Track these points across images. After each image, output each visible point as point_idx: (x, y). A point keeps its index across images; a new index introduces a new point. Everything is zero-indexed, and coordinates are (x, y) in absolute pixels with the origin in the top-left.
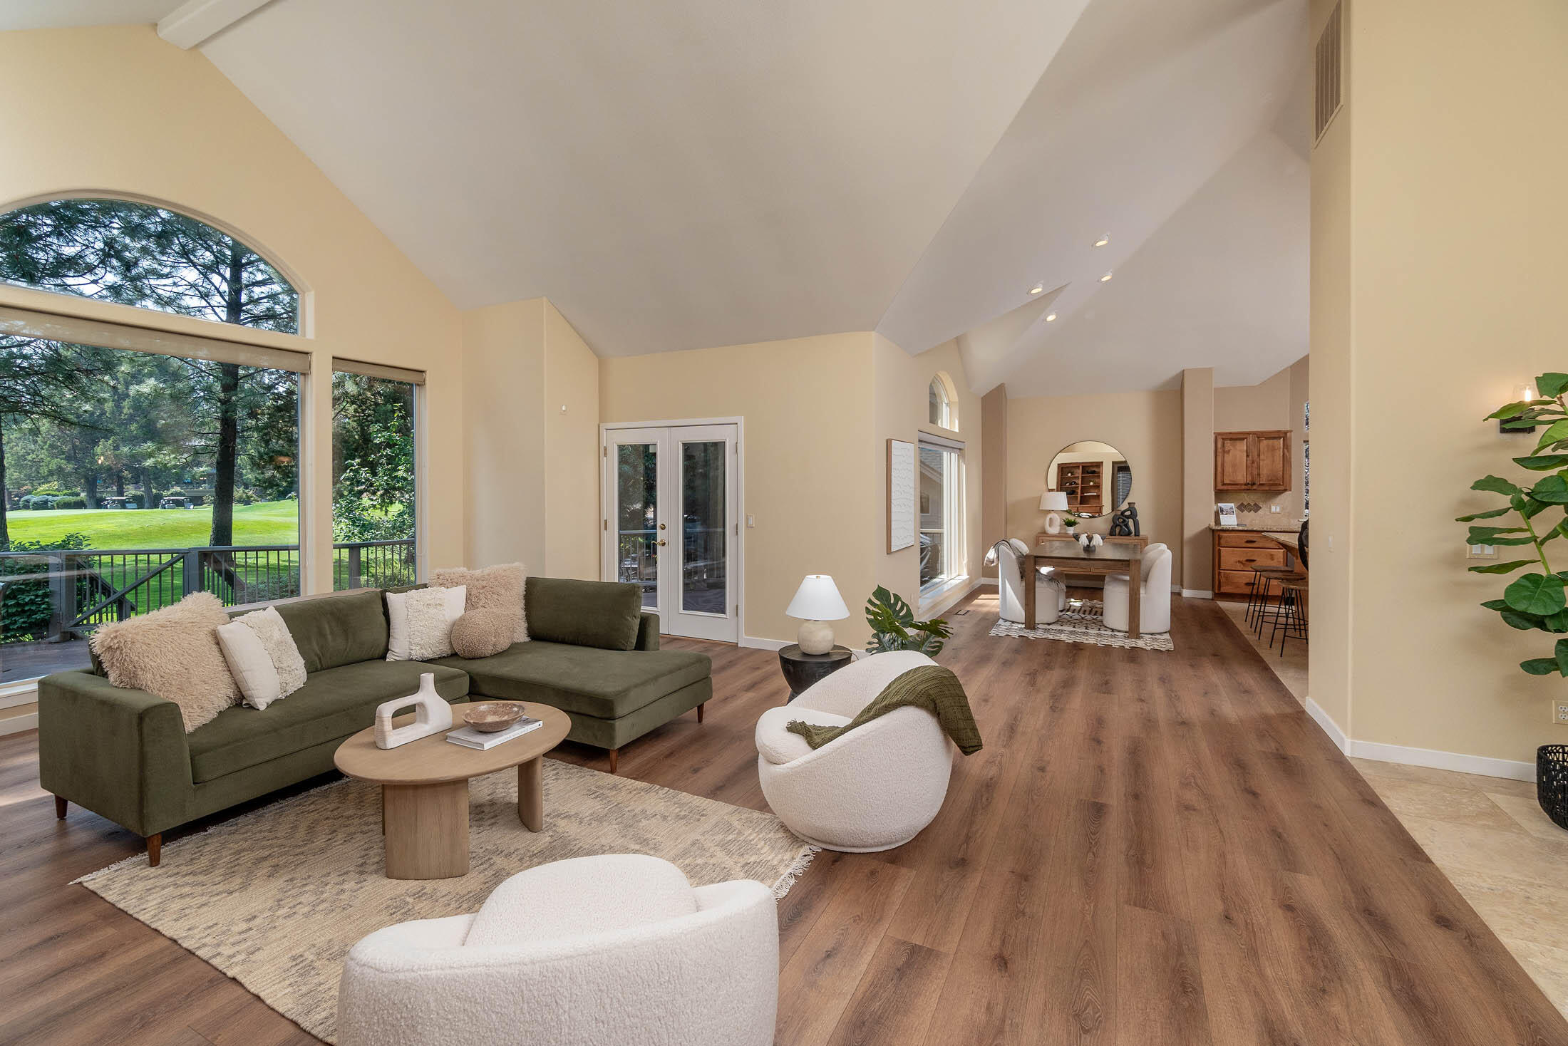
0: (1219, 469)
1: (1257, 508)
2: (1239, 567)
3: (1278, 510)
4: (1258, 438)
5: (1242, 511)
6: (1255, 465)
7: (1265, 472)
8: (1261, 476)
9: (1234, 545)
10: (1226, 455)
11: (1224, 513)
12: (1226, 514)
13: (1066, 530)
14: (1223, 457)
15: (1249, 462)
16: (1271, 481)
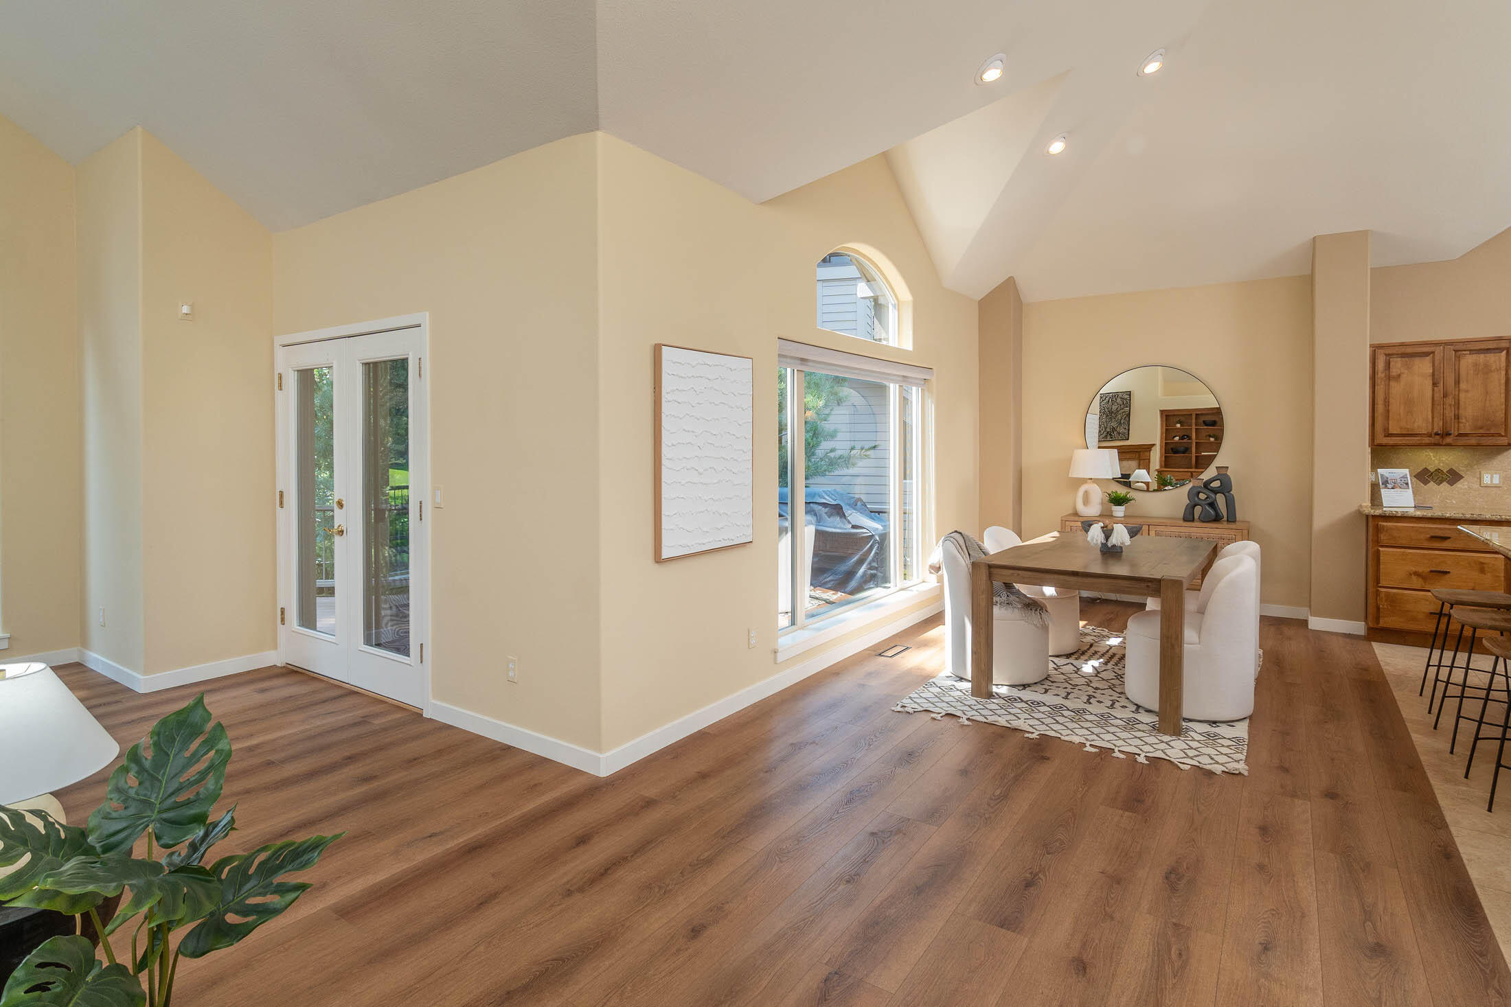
0: (1380, 408)
1: (1453, 477)
2: (1416, 582)
3: (1496, 480)
4: (1456, 352)
5: (1426, 482)
6: (1450, 400)
7: (1469, 411)
8: (1463, 421)
9: (1404, 542)
10: (1393, 384)
11: (1389, 486)
12: (1393, 488)
13: (1112, 511)
14: (1388, 386)
15: (1438, 396)
16: (1481, 428)
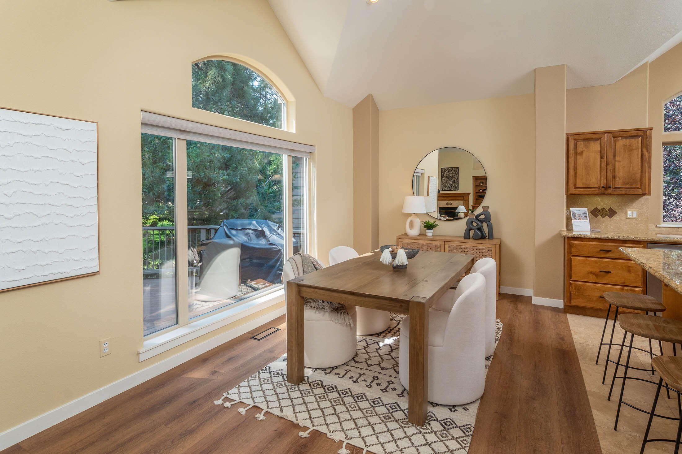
0: (572, 172)
1: (612, 213)
2: (592, 278)
3: (635, 215)
4: (613, 137)
5: (596, 216)
6: (610, 167)
7: (621, 173)
8: (617, 179)
9: (585, 253)
10: (578, 157)
11: (577, 218)
12: (579, 220)
13: (426, 233)
14: (576, 159)
15: (604, 165)
16: (628, 183)
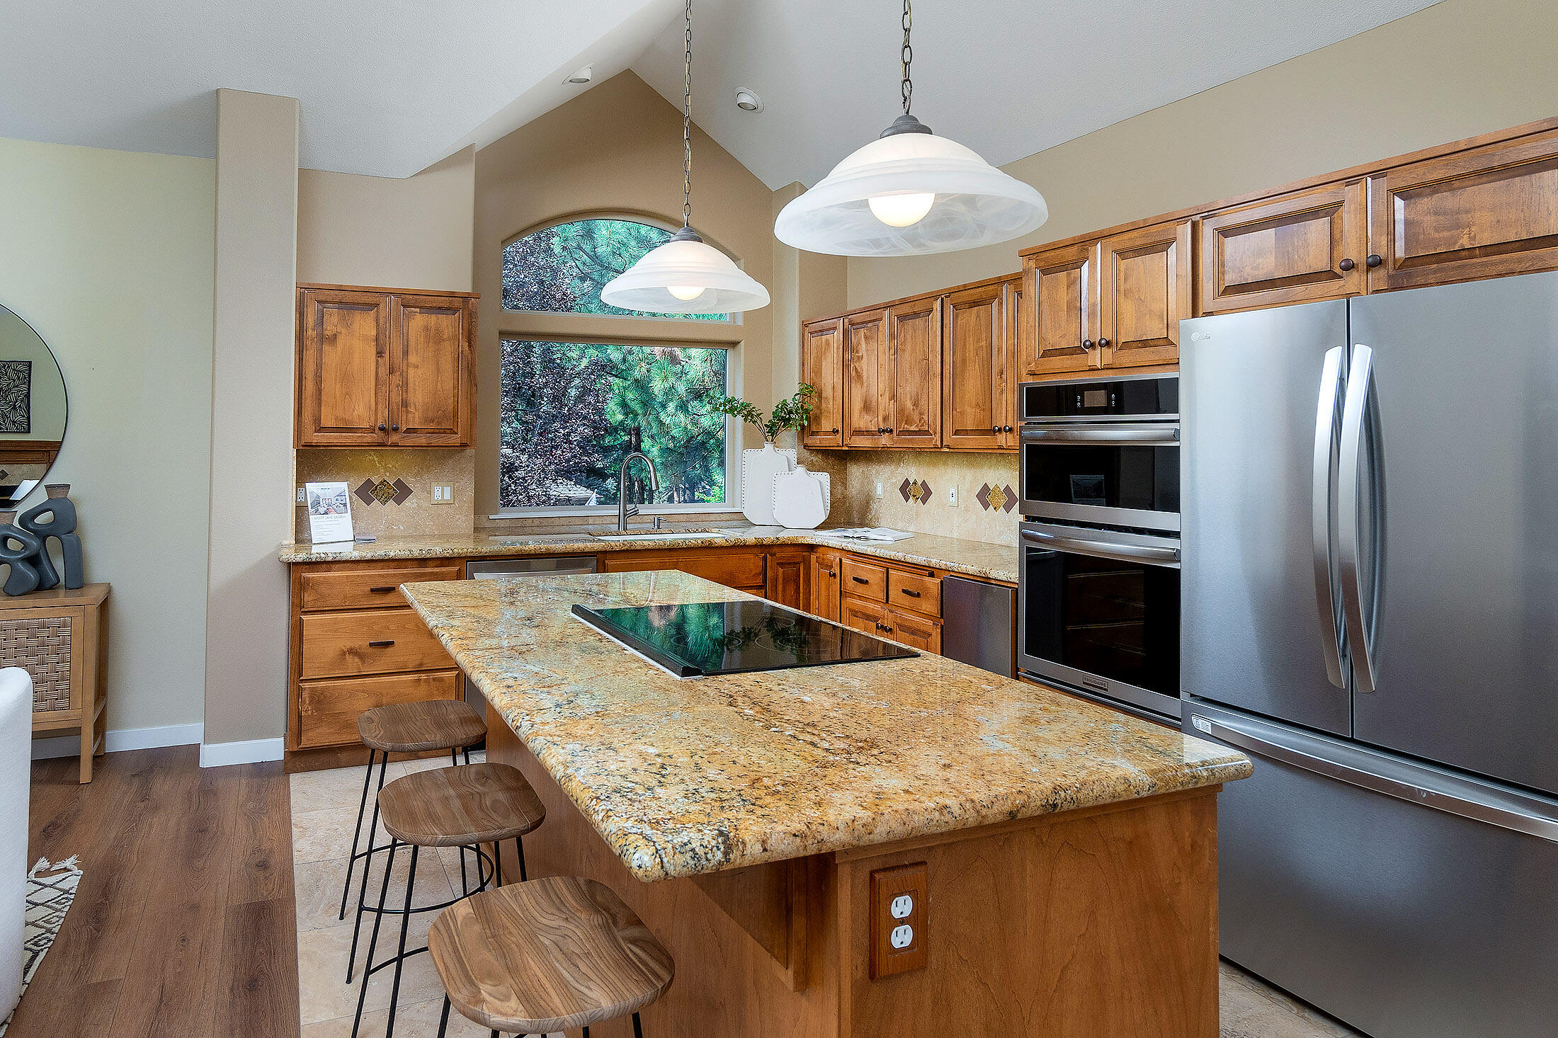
0: (309, 387)
1: (402, 492)
2: (353, 665)
4: (405, 307)
5: (368, 501)
6: (395, 379)
7: (419, 397)
8: (412, 409)
10: (326, 348)
11: (321, 509)
12: (326, 513)
14: (320, 351)
15: (383, 371)
16: (432, 419)
